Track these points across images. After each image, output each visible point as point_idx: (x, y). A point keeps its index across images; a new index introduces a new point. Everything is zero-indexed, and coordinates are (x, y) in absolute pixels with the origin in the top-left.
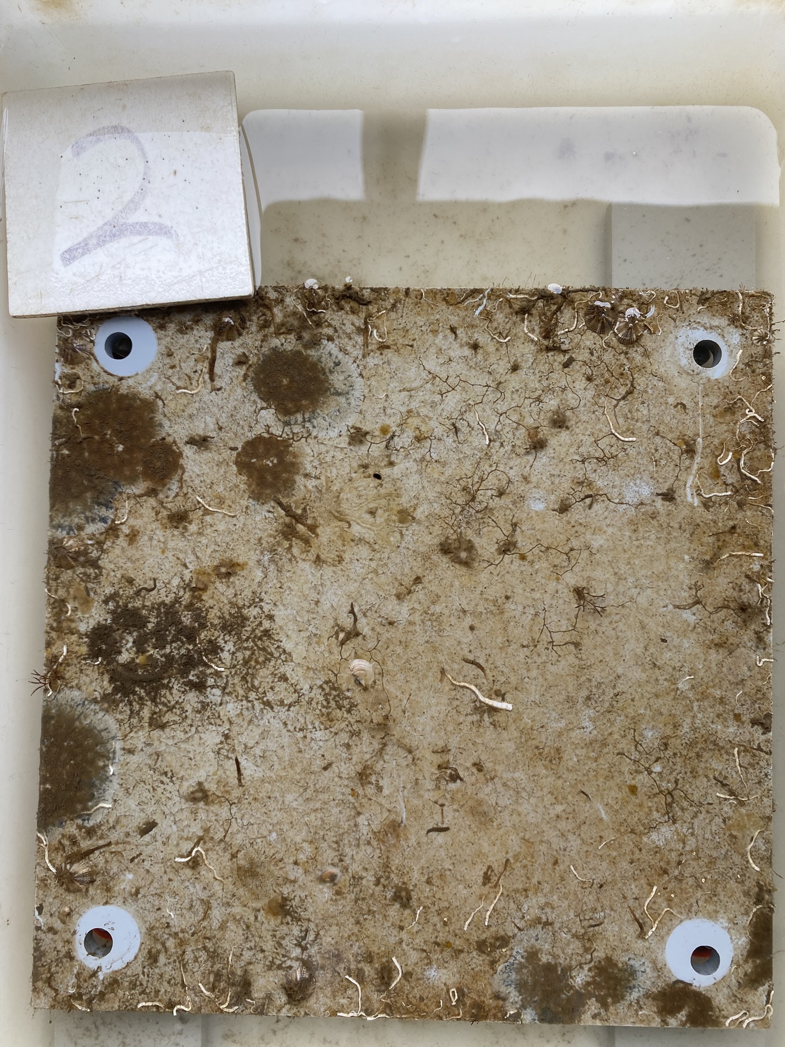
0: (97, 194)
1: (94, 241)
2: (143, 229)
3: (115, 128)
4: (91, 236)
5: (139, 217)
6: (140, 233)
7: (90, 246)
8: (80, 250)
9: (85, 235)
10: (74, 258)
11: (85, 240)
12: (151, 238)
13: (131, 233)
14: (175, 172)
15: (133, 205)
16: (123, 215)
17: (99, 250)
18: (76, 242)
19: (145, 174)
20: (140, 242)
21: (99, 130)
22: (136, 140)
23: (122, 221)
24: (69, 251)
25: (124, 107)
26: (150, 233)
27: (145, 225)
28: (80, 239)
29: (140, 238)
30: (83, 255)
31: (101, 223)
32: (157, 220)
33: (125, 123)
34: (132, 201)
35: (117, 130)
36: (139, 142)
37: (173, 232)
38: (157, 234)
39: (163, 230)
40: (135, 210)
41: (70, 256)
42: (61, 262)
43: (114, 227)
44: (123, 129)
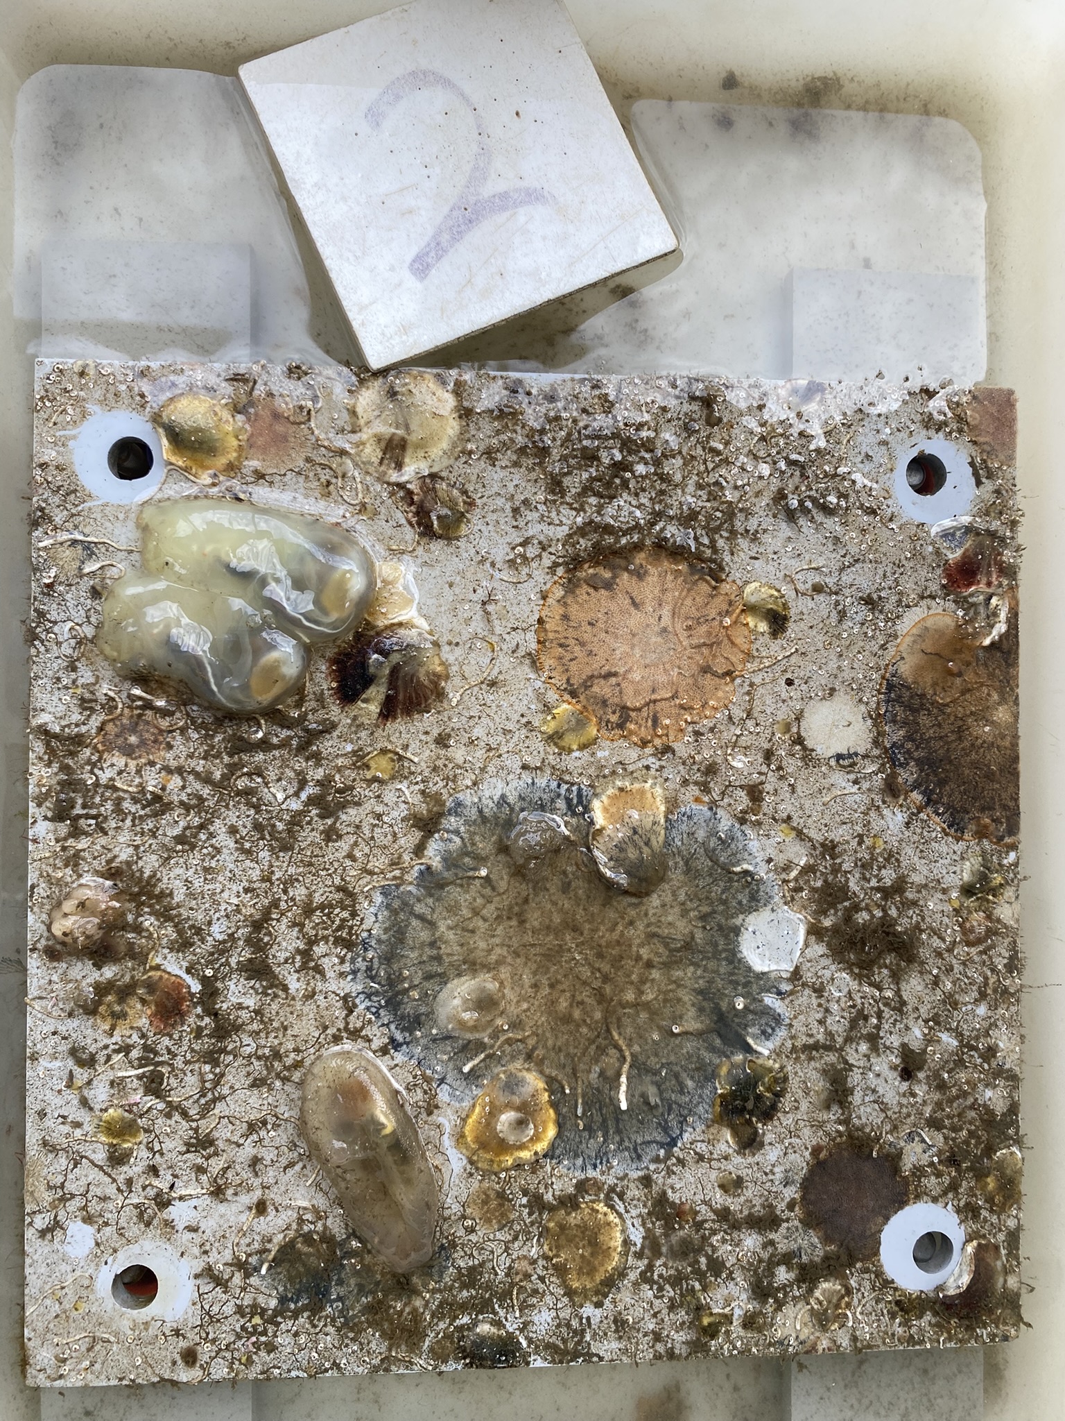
0: (426, 172)
1: (446, 237)
2: (504, 202)
3: (413, 74)
4: (440, 232)
5: (492, 187)
6: (503, 208)
7: (444, 244)
8: (433, 254)
9: (430, 232)
10: (429, 267)
11: (434, 237)
12: (520, 211)
13: (492, 211)
14: (517, 114)
15: (479, 174)
16: (472, 189)
17: (457, 244)
18: (423, 244)
19: (479, 127)
20: (508, 220)
21: (393, 83)
22: (447, 83)
23: (472, 199)
24: (418, 258)
25: (415, 42)
26: (517, 204)
27: (504, 196)
28: (427, 239)
29: (506, 214)
30: (439, 258)
31: (446, 210)
32: (518, 184)
33: (424, 64)
34: (476, 168)
35: (419, 78)
36: (454, 86)
37: (546, 194)
38: (526, 203)
39: (534, 196)
40: (485, 179)
41: (421, 266)
42: (413, 278)
43: (465, 209)
44: (425, 73)
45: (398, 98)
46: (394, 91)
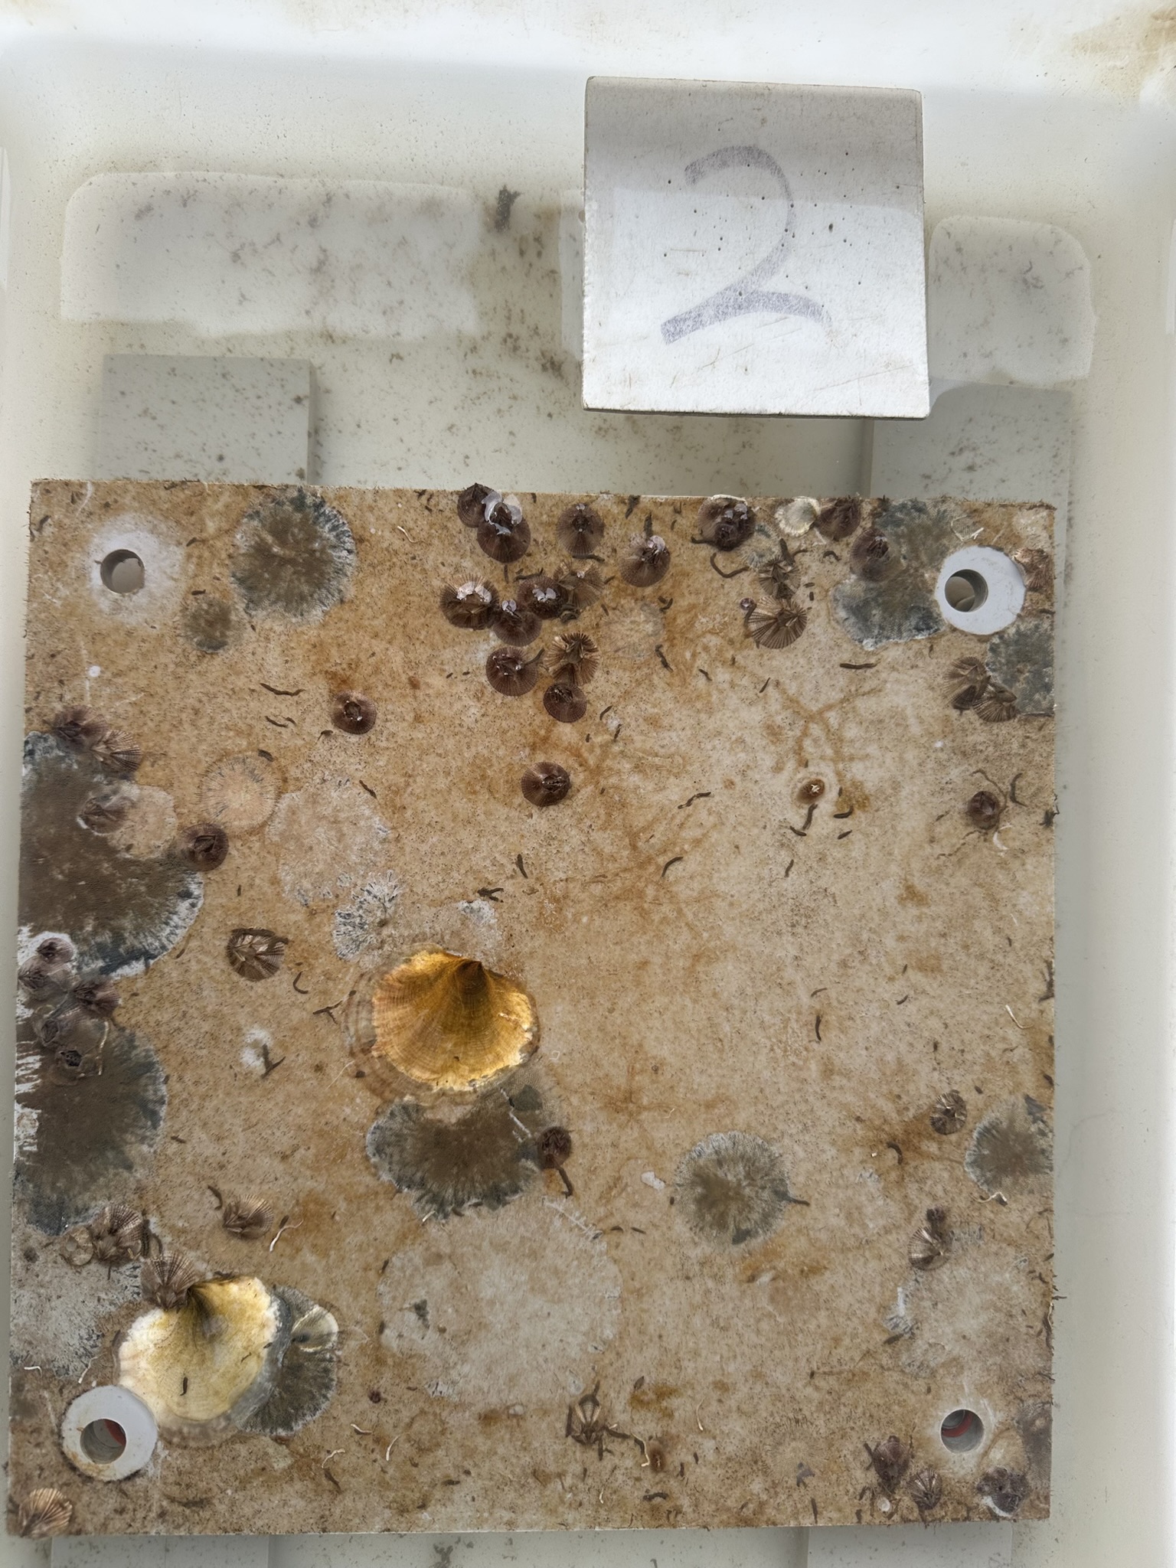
0: (719, 243)
1: (711, 312)
2: (782, 302)
3: (749, 150)
4: (706, 304)
5: (777, 284)
6: (776, 309)
7: (705, 318)
8: (690, 323)
9: (698, 300)
10: (681, 333)
11: (698, 308)
12: (792, 316)
13: (765, 306)
14: (831, 227)
15: (768, 266)
16: (755, 279)
17: (717, 324)
18: (685, 310)
19: (788, 224)
20: (777, 321)
21: (726, 150)
22: (778, 171)
23: (751, 287)
24: (675, 321)
25: (764, 121)
26: (791, 310)
27: (784, 298)
28: (691, 306)
29: (775, 315)
30: (693, 329)
31: (721, 287)
32: (802, 292)
33: (763, 144)
34: (768, 260)
35: (753, 155)
36: (783, 176)
37: (823, 312)
38: (801, 313)
39: (810, 309)
40: (772, 274)
41: (675, 328)
42: (661, 336)
43: (740, 294)
44: (760, 153)
45: (724, 164)
46: (723, 157)
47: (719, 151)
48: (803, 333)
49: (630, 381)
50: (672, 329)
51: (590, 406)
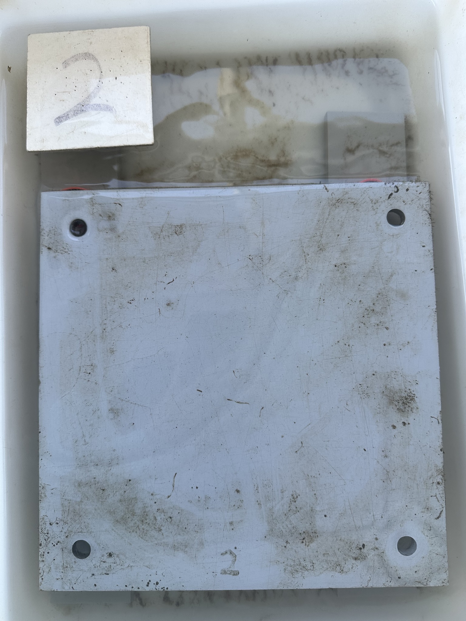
0: (75, 88)
1: (72, 114)
2: (98, 108)
3: (86, 54)
4: (70, 111)
5: (96, 101)
6: (96, 110)
7: (70, 116)
8: (64, 118)
9: (67, 110)
10: (61, 121)
11: (67, 112)
12: (102, 112)
13: (92, 109)
14: (116, 78)
15: (93, 95)
16: (88, 100)
17: (74, 117)
18: (63, 113)
19: (100, 78)
20: (96, 114)
21: (77, 55)
22: (96, 60)
23: (87, 103)
24: (59, 117)
25: (91, 43)
26: (101, 109)
27: (99, 105)
28: (65, 112)
29: (96, 112)
30: (66, 120)
31: (76, 104)
32: (106, 103)
33: (91, 51)
34: (93, 92)
35: (87, 56)
36: (98, 62)
37: (113, 109)
38: (105, 110)
39: (108, 108)
40: (95, 97)
41: (59, 120)
42: (54, 124)
43: (83, 106)
44: (90, 54)
45: (77, 60)
46: (76, 58)
47: (75, 55)
48: (105, 117)
49: (43, 141)
50: (58, 121)
51: (29, 151)
